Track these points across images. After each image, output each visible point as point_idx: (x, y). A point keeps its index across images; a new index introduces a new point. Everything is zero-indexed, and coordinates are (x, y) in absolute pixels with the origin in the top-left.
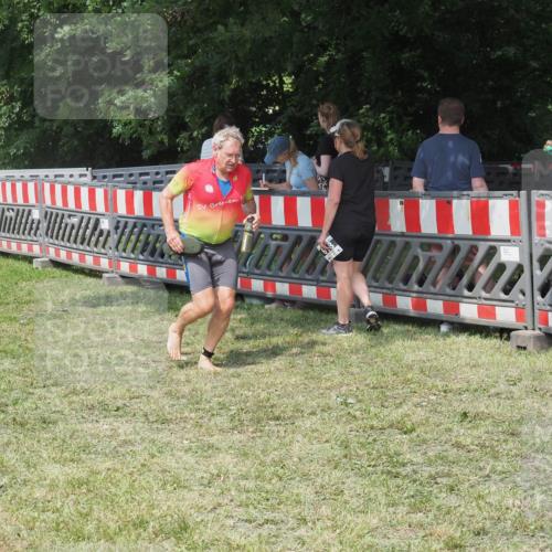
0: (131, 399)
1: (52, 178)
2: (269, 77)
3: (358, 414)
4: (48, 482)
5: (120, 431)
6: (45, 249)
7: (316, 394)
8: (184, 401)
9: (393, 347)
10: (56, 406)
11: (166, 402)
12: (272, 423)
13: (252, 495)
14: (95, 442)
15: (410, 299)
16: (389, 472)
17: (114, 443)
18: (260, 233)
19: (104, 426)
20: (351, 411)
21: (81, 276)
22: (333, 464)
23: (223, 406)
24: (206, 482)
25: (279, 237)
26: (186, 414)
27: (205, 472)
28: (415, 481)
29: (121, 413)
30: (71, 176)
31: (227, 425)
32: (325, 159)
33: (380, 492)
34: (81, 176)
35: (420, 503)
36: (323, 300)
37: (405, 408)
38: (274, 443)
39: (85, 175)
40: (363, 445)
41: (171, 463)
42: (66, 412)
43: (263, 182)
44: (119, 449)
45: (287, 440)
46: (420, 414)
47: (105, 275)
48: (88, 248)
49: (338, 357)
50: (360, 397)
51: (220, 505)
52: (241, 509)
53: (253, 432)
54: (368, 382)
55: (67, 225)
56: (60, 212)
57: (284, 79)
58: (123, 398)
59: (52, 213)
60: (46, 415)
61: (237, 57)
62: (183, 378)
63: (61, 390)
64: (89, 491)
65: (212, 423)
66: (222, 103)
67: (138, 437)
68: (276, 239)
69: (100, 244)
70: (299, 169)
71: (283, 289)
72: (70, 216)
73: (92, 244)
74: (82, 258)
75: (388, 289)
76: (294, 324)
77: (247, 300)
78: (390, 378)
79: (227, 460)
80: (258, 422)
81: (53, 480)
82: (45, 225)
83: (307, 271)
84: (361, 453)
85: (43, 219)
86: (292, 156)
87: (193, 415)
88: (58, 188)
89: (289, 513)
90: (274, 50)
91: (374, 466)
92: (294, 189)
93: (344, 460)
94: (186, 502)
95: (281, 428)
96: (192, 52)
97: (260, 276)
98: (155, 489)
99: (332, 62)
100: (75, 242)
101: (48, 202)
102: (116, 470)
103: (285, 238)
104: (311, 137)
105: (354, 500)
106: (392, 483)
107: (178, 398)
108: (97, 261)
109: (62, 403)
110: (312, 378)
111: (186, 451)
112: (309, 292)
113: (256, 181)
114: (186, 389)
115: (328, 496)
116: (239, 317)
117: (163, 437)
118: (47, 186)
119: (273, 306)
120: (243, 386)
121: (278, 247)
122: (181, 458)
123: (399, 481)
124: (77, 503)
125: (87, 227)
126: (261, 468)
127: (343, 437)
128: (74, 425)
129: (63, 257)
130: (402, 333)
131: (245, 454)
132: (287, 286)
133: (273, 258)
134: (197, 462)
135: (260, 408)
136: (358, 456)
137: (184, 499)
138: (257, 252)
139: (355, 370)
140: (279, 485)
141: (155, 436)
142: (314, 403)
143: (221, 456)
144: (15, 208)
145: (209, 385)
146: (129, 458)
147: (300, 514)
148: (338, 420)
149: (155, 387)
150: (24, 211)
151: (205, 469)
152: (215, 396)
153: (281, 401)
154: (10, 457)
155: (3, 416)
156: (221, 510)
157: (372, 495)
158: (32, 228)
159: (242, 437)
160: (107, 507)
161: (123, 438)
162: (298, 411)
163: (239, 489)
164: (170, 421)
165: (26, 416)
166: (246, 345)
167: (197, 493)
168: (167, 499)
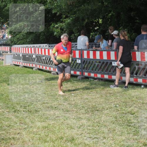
0: (59, 105)
1: (38, 47)
3: (119, 109)
5: (56, 114)
6: (36, 66)
7: (108, 104)
8: (73, 106)
10: (39, 107)
11: (68, 106)
12: (96, 111)
13: (91, 131)
14: (49, 116)
15: (133, 78)
16: (128, 125)
17: (54, 117)
18: (93, 61)
19: (52, 112)
20: (117, 108)
21: (46, 73)
22: (113, 123)
23: (83, 107)
24: (79, 127)
26: (74, 109)
29: (56, 109)
30: (43, 46)
31: (84, 112)
32: (110, 41)
33: (125, 130)
34: (46, 46)
35: (136, 133)
36: (110, 79)
37: (132, 108)
38: (97, 117)
40: (121, 118)
41: (69, 122)
42: (42, 108)
44: (56, 118)
45: (100, 116)
46: (136, 109)
47: (52, 72)
48: (48, 65)
49: (114, 94)
50: (120, 105)
51: (82, 133)
52: (88, 134)
53: (91, 114)
54: (122, 100)
55: (42, 59)
56: (40, 56)
57: (100, 20)
58: (57, 105)
59: (38, 56)
60: (37, 109)
61: (87, 14)
62: (73, 100)
63: (40, 103)
64: (48, 129)
65: (80, 111)
67: (61, 115)
68: (97, 63)
69: (51, 64)
71: (99, 76)
72: (43, 57)
74: (46, 68)
76: (102, 85)
77: (90, 79)
78: (128, 100)
79: (84, 121)
80: (93, 111)
81: (38, 126)
82: (36, 59)
83: (106, 71)
84: (120, 120)
87: (75, 109)
88: (40, 49)
89: (101, 136)
90: (97, 12)
91: (124, 123)
92: (102, 49)
93: (116, 122)
95: (99, 113)
96: (75, 13)
97: (93, 72)
98: (65, 129)
99: (112, 15)
100: (44, 64)
101: (37, 53)
102: (55, 124)
103: (100, 62)
104: (107, 35)
105: (118, 132)
106: (129, 128)
107: (71, 105)
108: (50, 68)
109: (41, 106)
110: (107, 100)
111: (73, 119)
112: (106, 77)
113: (92, 47)
114: (73, 103)
115: (111, 131)
116: (87, 83)
117: (67, 115)
118: (37, 49)
119: (97, 80)
120: (88, 102)
121: (98, 65)
122: (72, 121)
123: (130, 127)
124: (45, 132)
125: (47, 60)
126: (93, 124)
127: (115, 115)
128: (44, 112)
129: (41, 68)
130: (131, 87)
131: (89, 120)
132: (100, 75)
133: (96, 68)
134: (76, 122)
135: (93, 108)
136: (119, 120)
137: (73, 132)
138: (92, 66)
139: (118, 97)
140: (98, 128)
141: (65, 115)
142: (108, 106)
143: (83, 120)
144: (29, 55)
145: (80, 102)
146: (58, 121)
147: (104, 136)
148: (114, 111)
149: (65, 102)
150: (31, 55)
151: (78, 124)
152: (81, 104)
153: (99, 106)
154: (27, 120)
155: (25, 109)
156: (83, 135)
157: (123, 131)
158: (33, 60)
159: (88, 115)
160: (53, 134)
161: (57, 115)
162: (103, 108)
163: (87, 129)
164: (69, 111)
165: (31, 110)
166: (89, 91)
167: (77, 130)
168: (69, 132)
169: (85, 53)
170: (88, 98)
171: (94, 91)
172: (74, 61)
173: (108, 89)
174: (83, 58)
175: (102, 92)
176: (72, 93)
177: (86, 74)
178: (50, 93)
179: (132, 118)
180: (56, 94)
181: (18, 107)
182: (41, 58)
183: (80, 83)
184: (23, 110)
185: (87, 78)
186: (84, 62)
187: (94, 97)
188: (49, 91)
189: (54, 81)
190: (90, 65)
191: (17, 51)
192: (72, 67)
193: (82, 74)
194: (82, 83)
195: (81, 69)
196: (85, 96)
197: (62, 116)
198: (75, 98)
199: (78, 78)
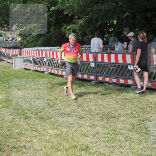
0: (72, 111)
1: (49, 49)
2: (110, 20)
3: (136, 116)
4: (49, 134)
5: (69, 120)
6: (48, 70)
7: (124, 110)
8: (87, 112)
10: (51, 113)
11: (82, 112)
12: (112, 118)
13: (106, 139)
14: (62, 123)
15: (151, 83)
16: (146, 133)
17: (68, 124)
18: (108, 65)
19: (65, 119)
20: (134, 115)
21: (58, 77)
22: (130, 130)
23: (98, 114)
24: (93, 135)
25: (113, 66)
26: (88, 116)
27: (93, 132)
29: (69, 115)
30: (55, 49)
31: (99, 119)
32: (126, 43)
33: (143, 138)
34: (57, 49)
36: (126, 84)
37: (150, 115)
38: (113, 124)
39: (59, 49)
40: (138, 125)
41: (83, 129)
42: (54, 115)
43: (109, 50)
44: (69, 126)
45: (116, 123)
46: (154, 116)
47: (65, 77)
48: (60, 69)
49: (130, 100)
50: (137, 111)
51: (97, 141)
52: (104, 143)
53: (106, 121)
54: (139, 107)
55: (54, 63)
56: (52, 59)
57: (114, 21)
58: (70, 111)
59: (49, 59)
60: (49, 116)
61: (101, 15)
62: (86, 106)
63: (52, 109)
64: (61, 137)
65: (95, 118)
66: (96, 28)
67: (74, 122)
68: (112, 66)
69: (63, 68)
70: (119, 47)
71: (114, 80)
72: (54, 60)
73: (61, 68)
74: (58, 72)
76: (118, 90)
77: (104, 84)
78: (146, 106)
79: (99, 129)
80: (108, 118)
81: (51, 134)
82: (48, 63)
83: (121, 75)
84: (137, 127)
85: (47, 61)
86: (117, 43)
87: (89, 116)
88: (51, 52)
89: (117, 144)
90: (111, 13)
91: (141, 131)
92: (117, 52)
93: (133, 129)
94: (88, 141)
95: (115, 120)
96: (88, 14)
97: (108, 77)
98: (79, 137)
99: (128, 16)
100: (56, 68)
101: (48, 56)
102: (68, 132)
103: (115, 66)
104: (122, 37)
105: (136, 140)
106: (147, 136)
107: (85, 111)
108: (62, 73)
109: (53, 112)
110: (123, 106)
111: (88, 126)
112: (122, 81)
113: (106, 50)
114: (87, 109)
115: (128, 139)
116: (102, 88)
117: (81, 122)
118: (48, 52)
119: (112, 85)
120: (103, 108)
121: (113, 69)
122: (86, 128)
124: (57, 140)
126: (109, 131)
127: (132, 123)
128: (56, 118)
129: (53, 71)
130: (149, 93)
131: (104, 127)
133: (111, 72)
134: (91, 130)
135: (108, 114)
136: (137, 128)
137: (87, 140)
138: (107, 70)
139: (135, 103)
140: (114, 136)
141: (79, 122)
142: (124, 113)
143: (98, 128)
144: (39, 58)
145: (94, 108)
146: (72, 128)
147: (120, 144)
148: (131, 118)
149: (79, 108)
150: (42, 59)
152: (96, 111)
153: (114, 112)
154: (39, 128)
155: (36, 116)
156: (98, 143)
157: (141, 139)
158: (44, 64)
159: (103, 122)
160: (66, 142)
161: (70, 122)
162: (119, 115)
163: (103, 137)
164: (83, 118)
165: (43, 116)
166: (104, 97)
167: (91, 138)
168: (83, 140)
169: (99, 56)
170: (102, 104)
171: (109, 97)
172: (88, 65)
173: (124, 95)
174: (97, 62)
175: (118, 98)
176: (86, 99)
177: (101, 79)
180: (69, 100)
181: (29, 114)
182: (52, 62)
183: (94, 88)
184: (35, 116)
185: (101, 83)
186: (98, 65)
187: (109, 103)
188: (62, 96)
190: (105, 69)
191: (27, 55)
192: (86, 71)
193: (96, 78)
194: (96, 88)
195: (95, 73)
196: (100, 102)
198: (89, 104)
199: (92, 83)
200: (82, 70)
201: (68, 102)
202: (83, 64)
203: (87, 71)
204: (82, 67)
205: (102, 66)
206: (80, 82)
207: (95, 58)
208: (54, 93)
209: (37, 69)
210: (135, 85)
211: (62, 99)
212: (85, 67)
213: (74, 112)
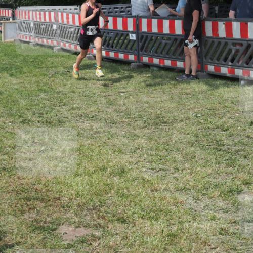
0: (99, 112)
1: (62, 10)
3: (202, 121)
5: (94, 127)
6: (58, 43)
7: (183, 111)
8: (122, 114)
9: (219, 91)
10: (65, 115)
11: (114, 114)
12: (162, 124)
13: (154, 157)
14: (82, 131)
15: (227, 69)
16: (216, 149)
17: (91, 132)
18: (158, 37)
19: (87, 125)
20: (199, 120)
22: (191, 144)
23: (140, 116)
24: (133, 151)
25: (166, 39)
26: (124, 120)
27: (132, 146)
28: (228, 153)
29: (94, 119)
30: (71, 9)
31: (142, 125)
33: (212, 158)
34: (75, 9)
35: (231, 163)
37: (224, 119)
38: (164, 134)
39: (77, 9)
40: (204, 136)
41: (117, 142)
42: (70, 118)
44: (93, 135)
45: (170, 133)
46: (231, 122)
49: (193, 95)
50: (203, 114)
51: (139, 161)
52: (149, 164)
53: (154, 129)
54: (207, 106)
55: (69, 32)
56: (66, 26)
58: (95, 112)
59: (62, 27)
60: (61, 119)
62: (122, 103)
63: (67, 108)
64: (80, 154)
65: (136, 124)
67: (102, 130)
68: (164, 40)
71: (168, 63)
72: (70, 28)
74: (76, 48)
75: (217, 64)
76: (174, 79)
77: (151, 68)
78: (217, 105)
79: (142, 141)
80: (157, 124)
82: (59, 32)
83: (179, 55)
84: (204, 139)
85: (58, 29)
87: (127, 120)
88: (65, 15)
89: (170, 166)
91: (210, 146)
93: (196, 143)
95: (167, 128)
97: (157, 57)
98: (110, 153)
100: (73, 40)
101: (60, 21)
102: (92, 145)
103: (169, 39)
105: (201, 161)
106: (218, 153)
107: (120, 113)
109: (68, 113)
110: (181, 104)
111: (124, 137)
112: (180, 64)
114: (123, 109)
115: (188, 159)
116: (147, 76)
117: (113, 130)
118: (60, 14)
120: (149, 108)
121: (166, 44)
122: (121, 140)
123: (221, 153)
125: (78, 33)
126: (158, 145)
127: (196, 132)
128: (73, 123)
129: (67, 46)
130: (223, 84)
131: (151, 139)
132: (170, 62)
133: (163, 49)
134: (129, 142)
135: (157, 118)
136: (202, 140)
137: (123, 159)
138: (156, 45)
139: (201, 101)
140: (166, 153)
141: (110, 130)
142: (182, 116)
143: (140, 139)
144: (45, 24)
145: (134, 107)
146: (98, 139)
147: (175, 166)
148: (193, 124)
149: (109, 107)
150: (49, 25)
151: (132, 145)
152: (137, 112)
153: (167, 115)
155: (41, 119)
156: (140, 164)
157: (209, 159)
158: (52, 34)
159: (150, 131)
160: (89, 161)
161: (95, 130)
162: (175, 119)
163: (148, 154)
164: (117, 123)
165: (52, 119)
166: (151, 89)
167: (129, 156)
168: (116, 158)
169: (144, 22)
170: (148, 100)
171: (159, 90)
172: (125, 36)
173: (182, 87)
174: (139, 32)
175: (173, 92)
176: (121, 92)
177: (145, 59)
178: (83, 91)
179: (224, 137)
180: (94, 94)
181: (29, 115)
182: (66, 31)
184: (38, 119)
185: (147, 66)
186: (141, 37)
187: (159, 99)
188: (82, 87)
189: (89, 71)
190: (152, 44)
191: (25, 17)
192: (121, 46)
193: (139, 58)
194: (138, 75)
195: (136, 50)
196: (144, 98)
197: (104, 131)
198: (126, 101)
199: (131, 67)
200: (114, 46)
201: (92, 96)
202: (117, 34)
203: (124, 46)
204: (115, 40)
205: (149, 40)
206: (112, 64)
207: (138, 25)
208: (69, 82)
209: (40, 42)
210: (201, 71)
211: (82, 92)
212: (120, 39)
213: (102, 113)
